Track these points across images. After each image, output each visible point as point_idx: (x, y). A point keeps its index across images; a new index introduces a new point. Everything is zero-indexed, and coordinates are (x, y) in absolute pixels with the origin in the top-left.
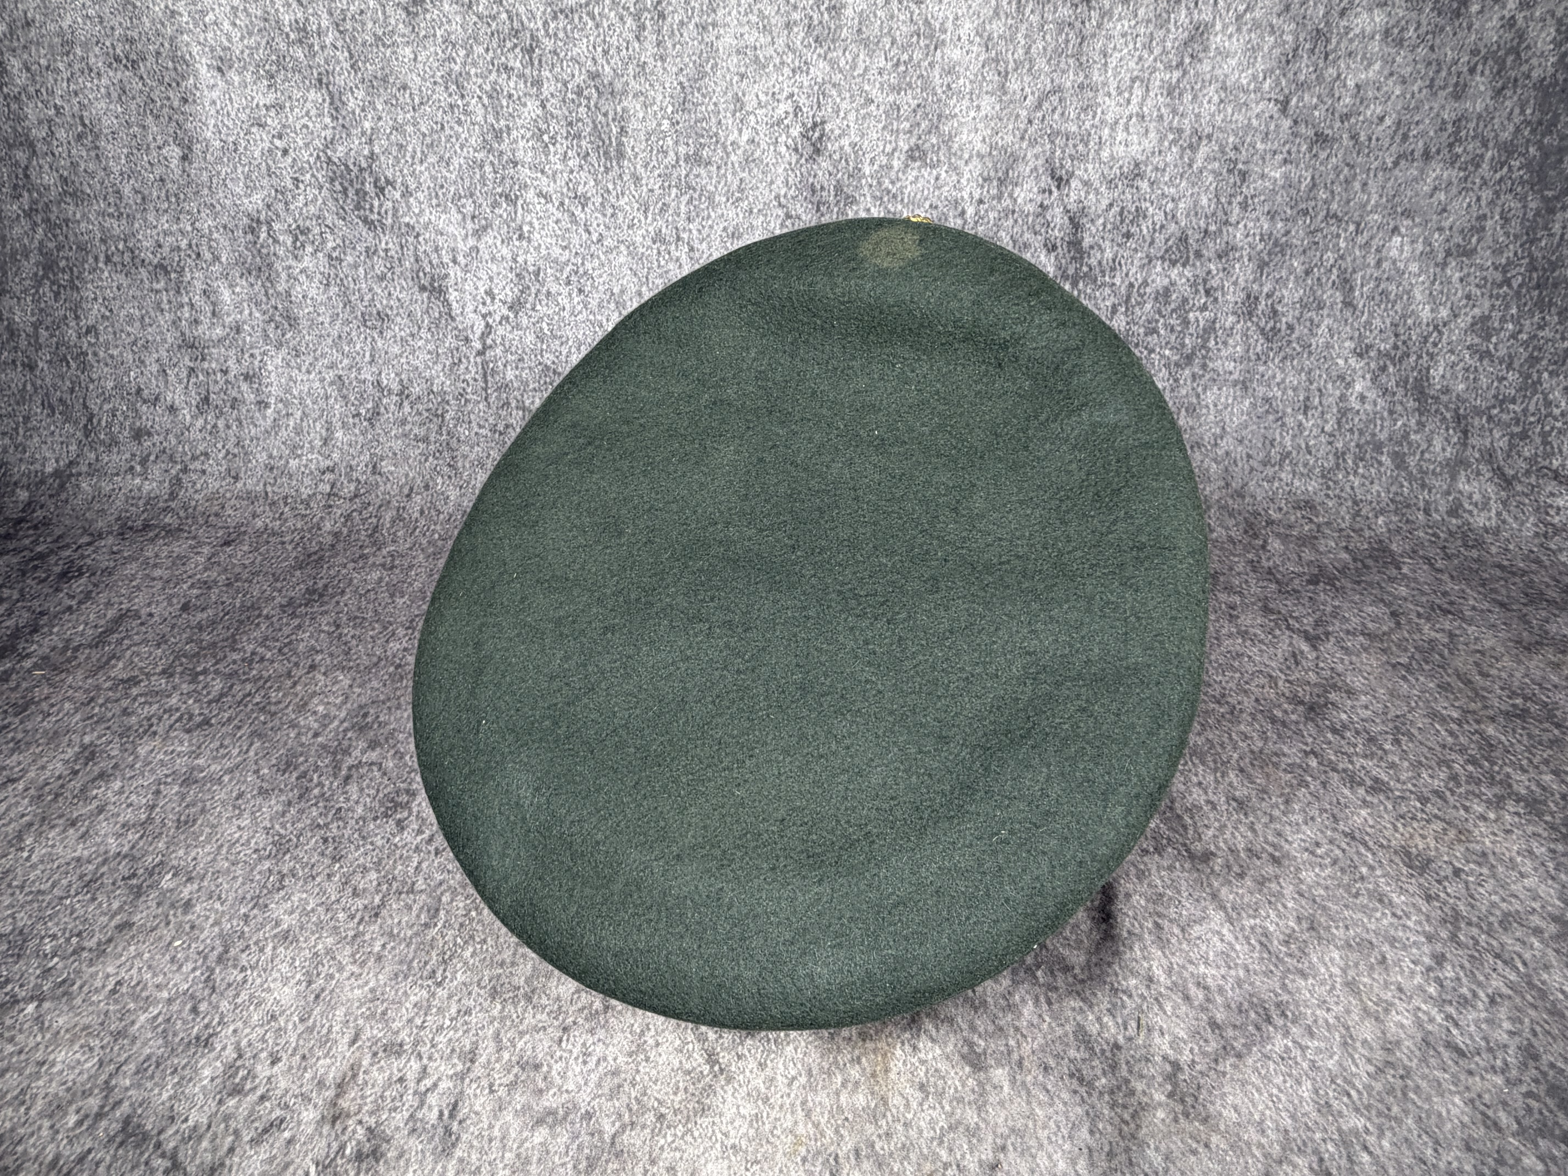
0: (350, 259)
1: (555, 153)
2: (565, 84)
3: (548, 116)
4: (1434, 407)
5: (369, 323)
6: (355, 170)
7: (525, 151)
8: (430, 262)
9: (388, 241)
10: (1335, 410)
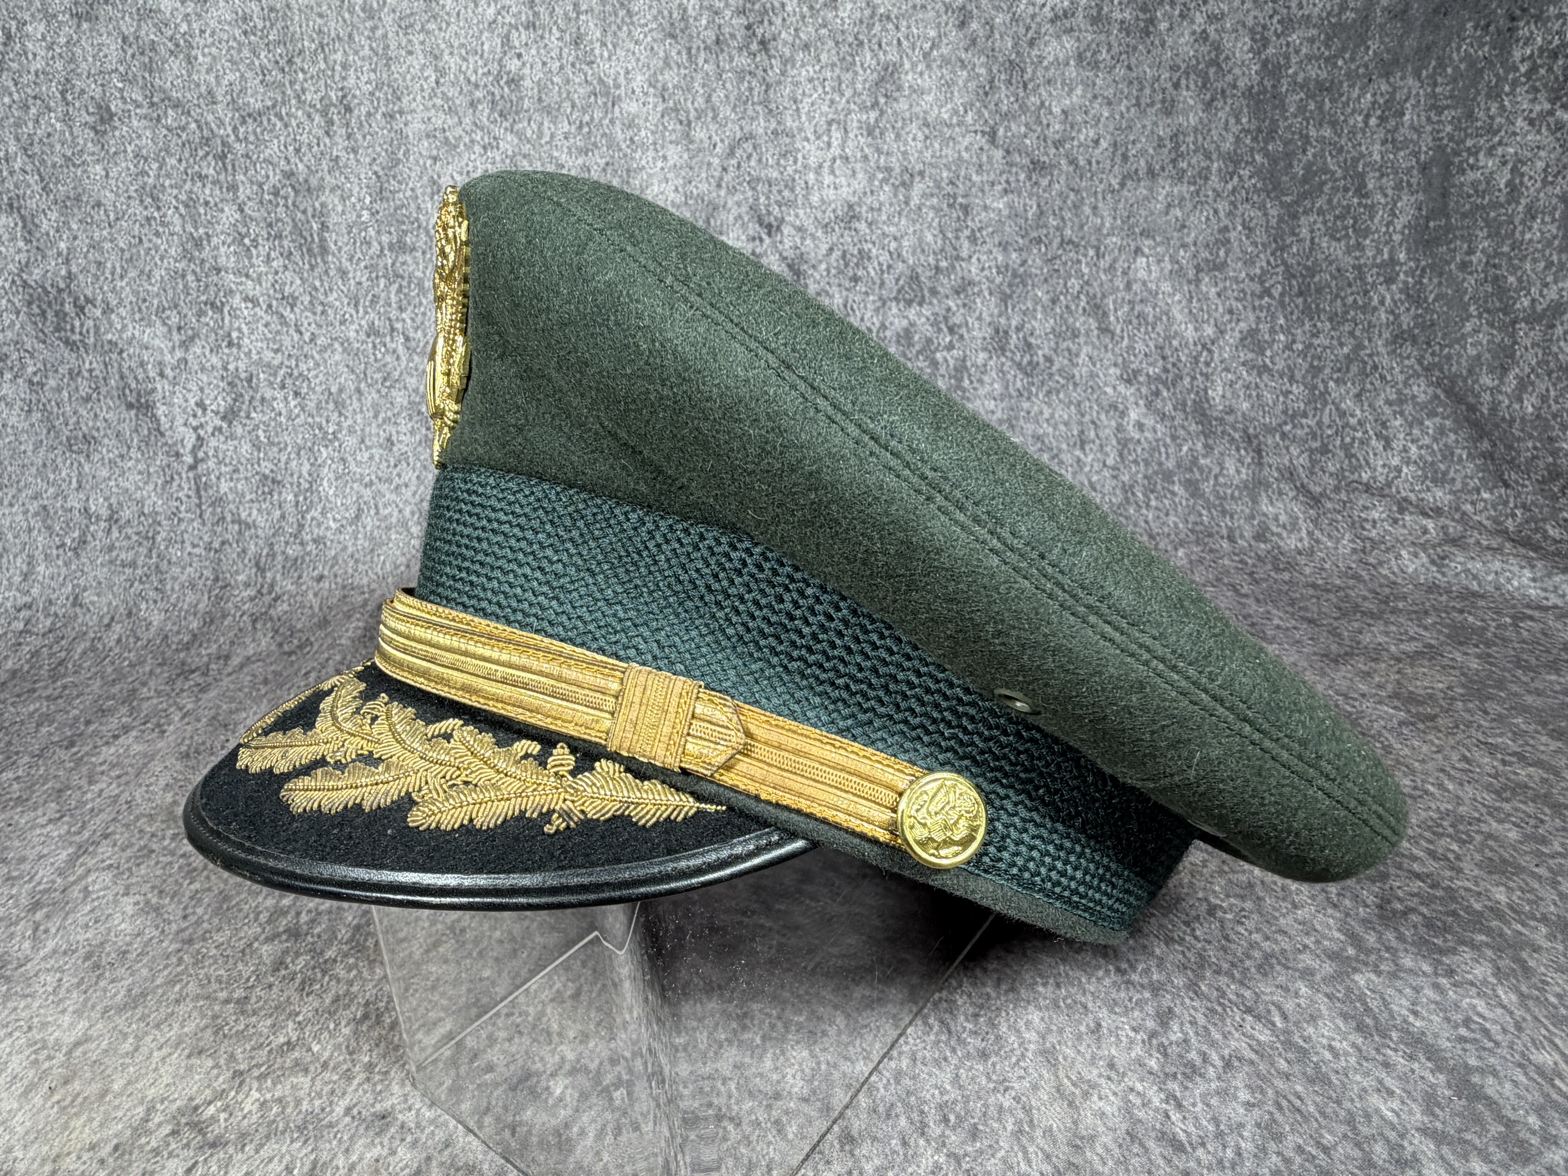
0: (52, 383)
1: (258, 256)
2: (261, 186)
3: (246, 219)
4: (1220, 429)
5: (75, 448)
6: (54, 291)
7: (227, 256)
8: (136, 378)
9: (91, 362)
10: (1114, 442)
